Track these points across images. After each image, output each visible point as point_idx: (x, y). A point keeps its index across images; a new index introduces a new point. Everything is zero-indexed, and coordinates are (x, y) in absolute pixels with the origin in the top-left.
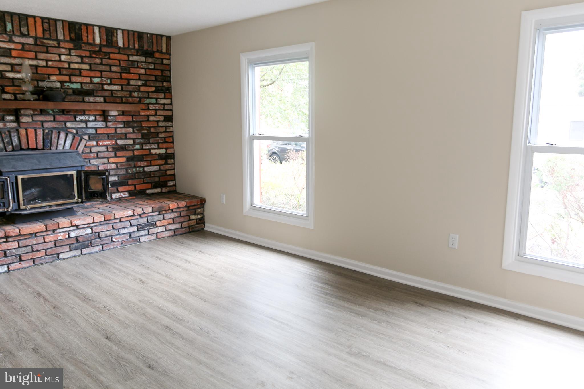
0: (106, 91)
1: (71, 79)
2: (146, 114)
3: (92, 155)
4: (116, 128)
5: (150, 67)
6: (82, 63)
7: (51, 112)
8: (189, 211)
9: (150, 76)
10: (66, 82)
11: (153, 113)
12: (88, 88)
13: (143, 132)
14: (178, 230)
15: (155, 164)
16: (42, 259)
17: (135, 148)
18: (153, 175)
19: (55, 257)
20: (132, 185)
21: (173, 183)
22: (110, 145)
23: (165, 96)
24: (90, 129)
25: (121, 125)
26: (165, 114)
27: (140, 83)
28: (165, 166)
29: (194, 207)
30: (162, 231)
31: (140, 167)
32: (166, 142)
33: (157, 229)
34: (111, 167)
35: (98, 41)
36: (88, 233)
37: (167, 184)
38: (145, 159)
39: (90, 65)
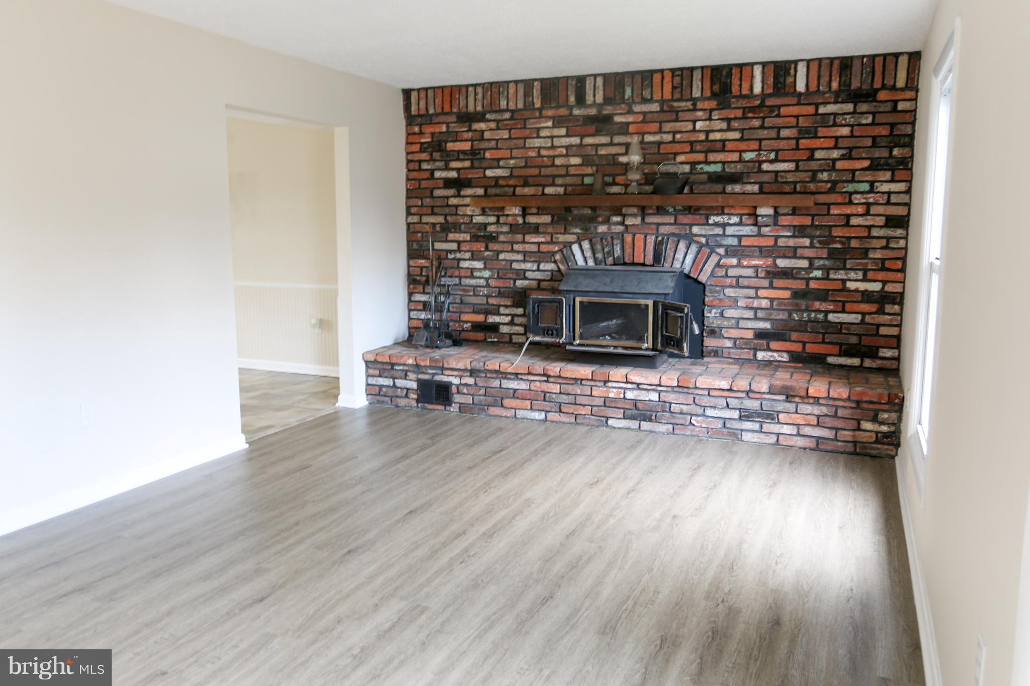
0: (765, 174)
1: (708, 158)
2: (843, 213)
3: (728, 281)
4: (777, 238)
5: (864, 122)
6: (729, 129)
7: (671, 210)
8: (859, 411)
9: (861, 139)
10: (699, 163)
11: (859, 210)
12: (733, 171)
13: (831, 246)
14: (827, 441)
15: (851, 310)
16: (586, 418)
17: (811, 275)
18: (846, 330)
19: (602, 421)
20: (799, 342)
21: (893, 353)
22: (762, 267)
23: (893, 175)
24: (730, 238)
25: (787, 232)
26: (888, 213)
27: (835, 154)
28: (877, 316)
29: (872, 406)
30: (789, 432)
31: (818, 311)
32: (884, 269)
33: (778, 426)
34: (760, 304)
35: (757, 89)
36: (652, 399)
37: (877, 352)
38: (830, 299)
39: (742, 131)
